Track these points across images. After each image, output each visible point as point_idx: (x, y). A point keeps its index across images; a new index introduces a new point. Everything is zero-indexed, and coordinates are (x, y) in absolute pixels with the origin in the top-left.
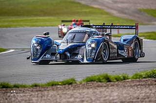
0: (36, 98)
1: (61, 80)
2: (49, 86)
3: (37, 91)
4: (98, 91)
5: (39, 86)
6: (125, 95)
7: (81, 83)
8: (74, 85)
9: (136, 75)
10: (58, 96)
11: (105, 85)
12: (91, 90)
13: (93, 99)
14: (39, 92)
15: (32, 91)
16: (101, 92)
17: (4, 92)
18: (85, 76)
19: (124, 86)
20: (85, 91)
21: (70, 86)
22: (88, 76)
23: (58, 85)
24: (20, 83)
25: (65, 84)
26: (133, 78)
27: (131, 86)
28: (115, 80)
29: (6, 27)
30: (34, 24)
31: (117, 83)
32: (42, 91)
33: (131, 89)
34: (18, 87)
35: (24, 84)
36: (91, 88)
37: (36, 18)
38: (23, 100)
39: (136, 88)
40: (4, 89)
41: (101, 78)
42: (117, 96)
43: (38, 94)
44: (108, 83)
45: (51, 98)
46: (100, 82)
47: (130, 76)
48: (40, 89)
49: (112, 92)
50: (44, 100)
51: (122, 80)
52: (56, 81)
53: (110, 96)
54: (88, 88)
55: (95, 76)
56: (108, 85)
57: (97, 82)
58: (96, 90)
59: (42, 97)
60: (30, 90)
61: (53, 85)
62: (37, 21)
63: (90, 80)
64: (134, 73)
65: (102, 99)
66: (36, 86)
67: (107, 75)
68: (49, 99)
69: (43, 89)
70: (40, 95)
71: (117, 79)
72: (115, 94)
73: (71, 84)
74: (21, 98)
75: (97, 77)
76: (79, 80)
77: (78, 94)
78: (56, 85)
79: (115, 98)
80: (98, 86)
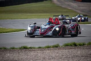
0: (40, 54)
1: (52, 45)
2: (46, 48)
3: (41, 50)
4: (70, 51)
5: (41, 48)
6: (84, 53)
7: (62, 47)
8: (58, 47)
9: (90, 43)
10: (51, 53)
11: (74, 48)
12: (67, 50)
13: (68, 54)
14: (42, 51)
15: (38, 50)
16: (72, 51)
17: (25, 50)
18: (64, 43)
19: (83, 48)
20: (64, 50)
21: (57, 48)
22: (65, 43)
23: (51, 47)
24: (32, 46)
25: (54, 47)
26: (88, 44)
27: (87, 49)
28: (79, 46)
29: (26, 18)
30: (39, 17)
31: (80, 47)
32: (43, 50)
33: (87, 50)
34: (32, 48)
35: (34, 47)
36: (67, 49)
37: (40, 14)
38: (34, 55)
39: (89, 50)
40: (25, 49)
41: (72, 44)
42: (80, 53)
43: (41, 52)
44: (75, 47)
45: (47, 54)
46: (71, 46)
47: (86, 43)
48: (42, 49)
49: (77, 51)
50: (44, 55)
51: (82, 45)
52: (50, 45)
53: (77, 53)
54: (65, 49)
55: (69, 43)
56: (75, 48)
57: (70, 46)
58: (69, 50)
59: (43, 53)
60: (37, 50)
61: (48, 47)
62: (40, 16)
63: (67, 45)
64: (89, 42)
65: (73, 55)
66: (40, 48)
67: (75, 43)
68: (47, 55)
69: (43, 49)
70: (42, 52)
71: (80, 45)
72: (79, 52)
73: (57, 47)
74: (33, 54)
75: (70, 44)
76: (61, 45)
77: (61, 52)
78: (50, 47)
79: (79, 54)
80: (71, 48)
